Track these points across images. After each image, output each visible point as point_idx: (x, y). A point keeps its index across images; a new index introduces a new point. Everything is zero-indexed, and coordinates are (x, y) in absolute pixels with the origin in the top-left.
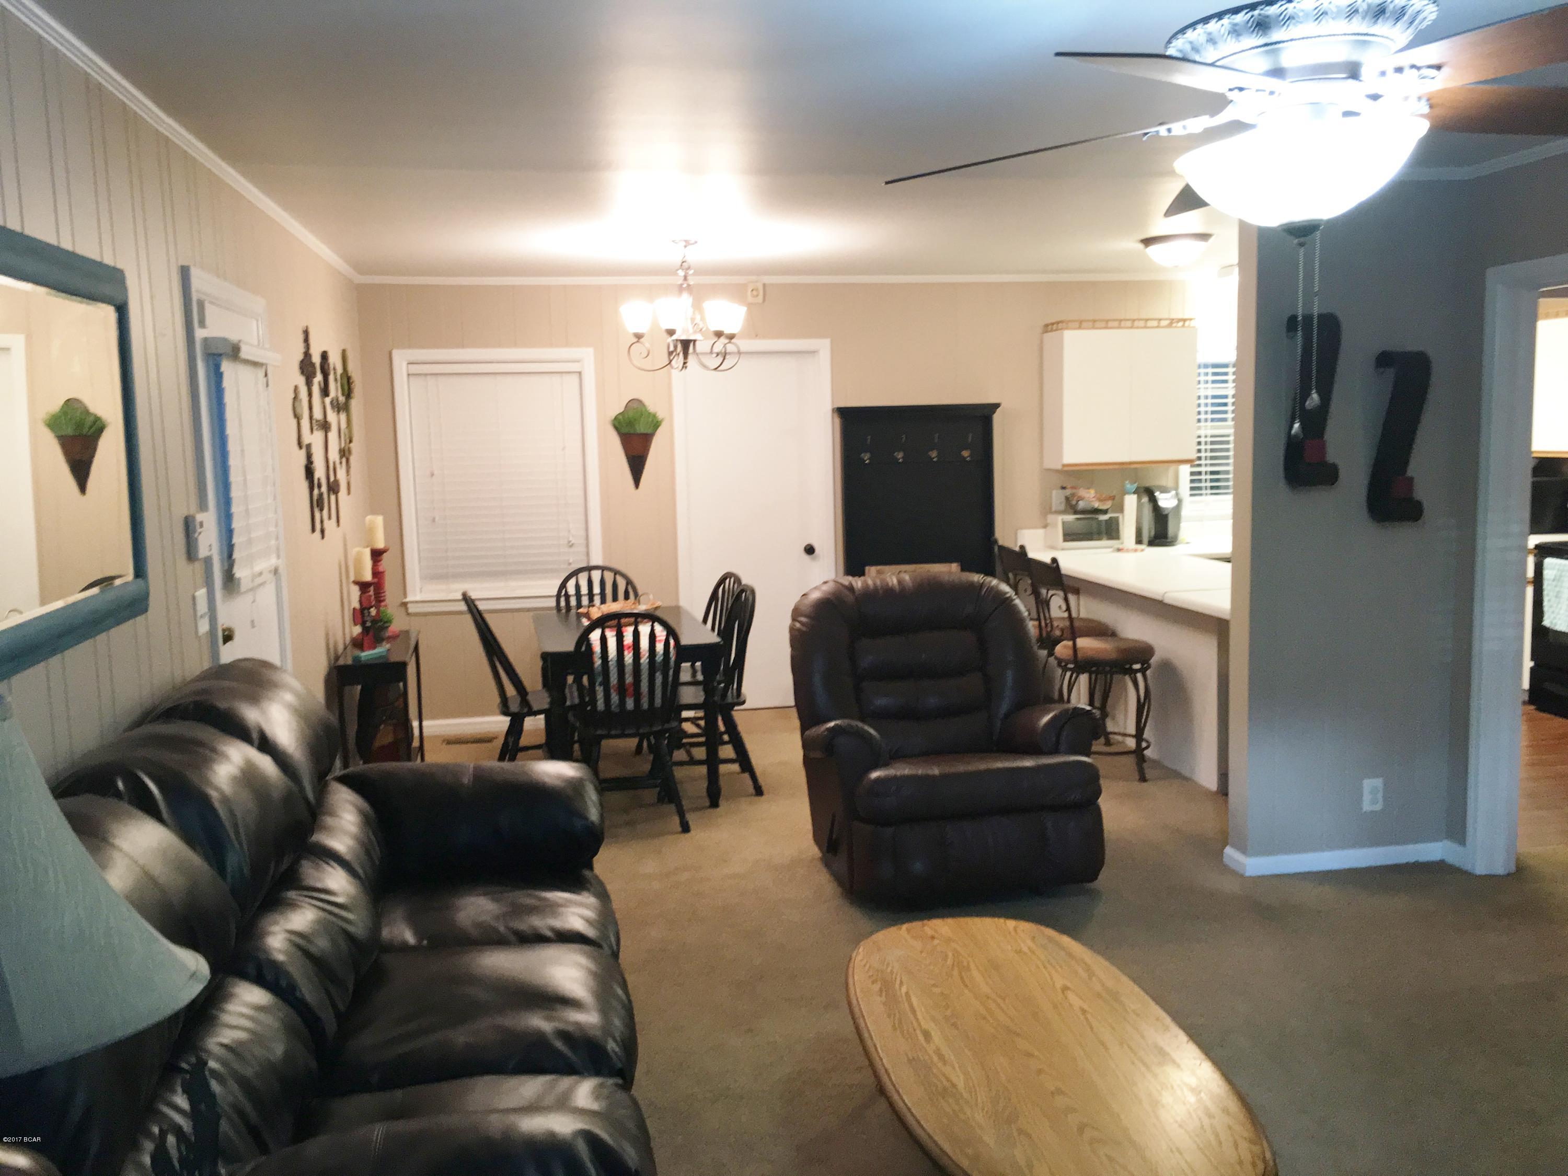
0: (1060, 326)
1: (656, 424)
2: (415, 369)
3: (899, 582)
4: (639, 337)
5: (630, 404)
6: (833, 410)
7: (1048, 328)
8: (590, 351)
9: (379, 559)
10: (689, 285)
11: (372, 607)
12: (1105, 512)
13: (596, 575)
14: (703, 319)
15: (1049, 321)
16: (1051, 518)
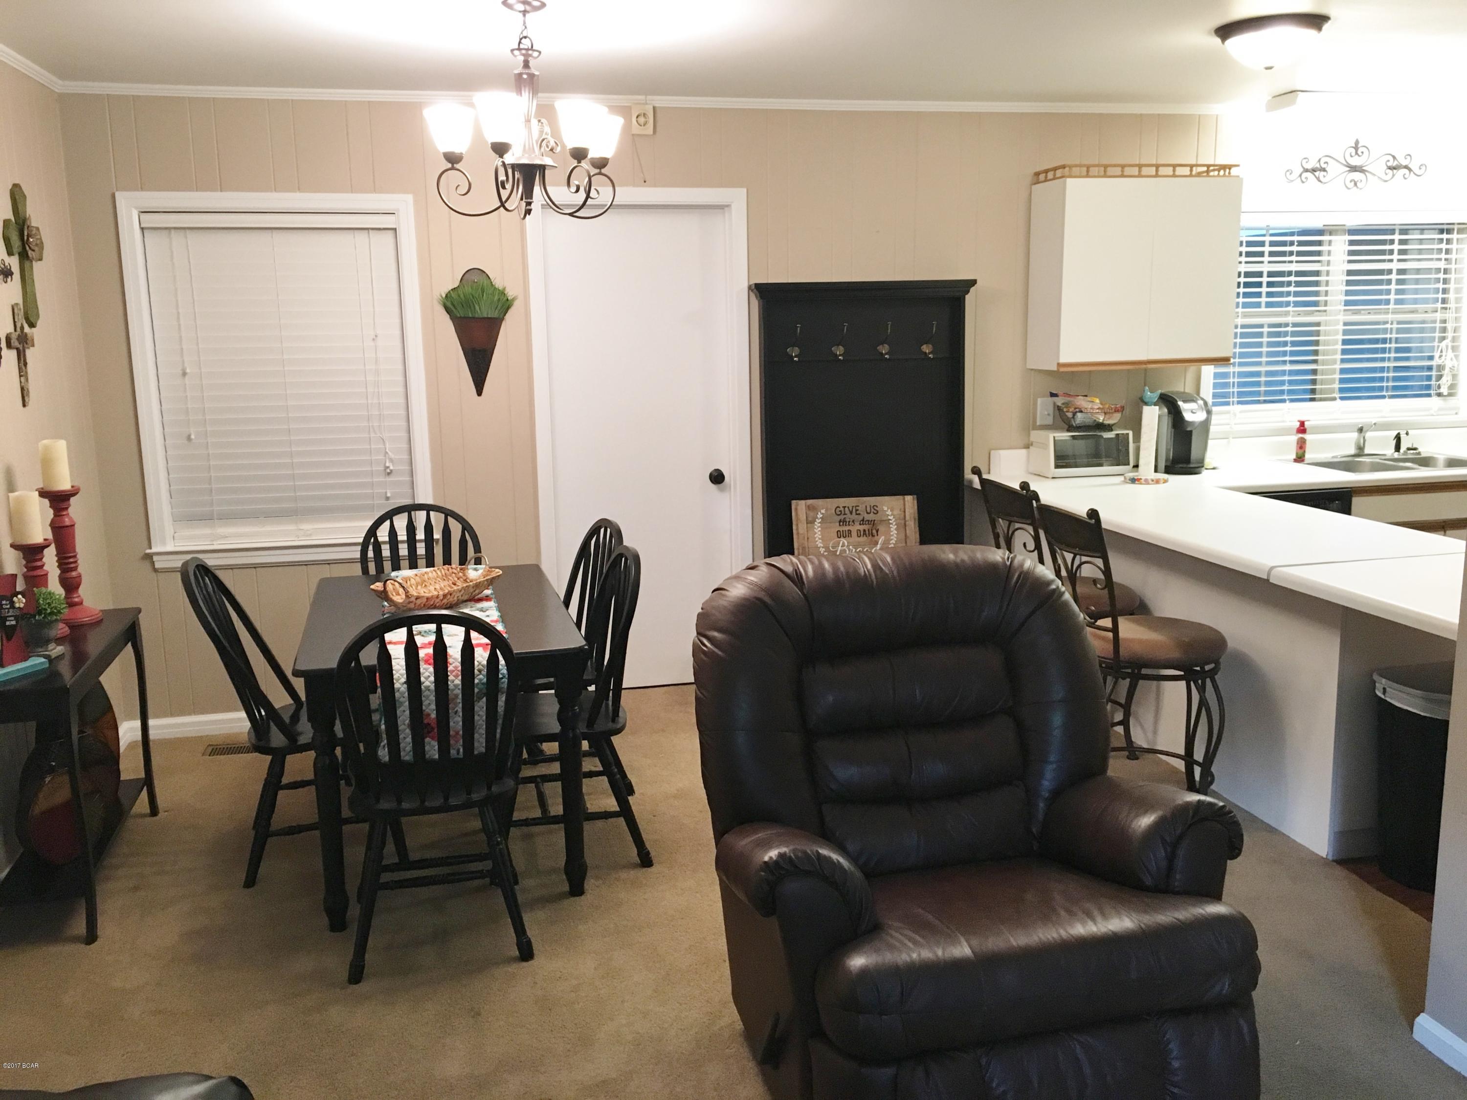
0: (1059, 173)
1: (505, 305)
2: (150, 220)
3: (876, 566)
4: (453, 159)
5: (466, 276)
6: (750, 288)
7: (1039, 177)
8: (410, 198)
9: (64, 505)
10: (532, 76)
11: (16, 594)
12: (1109, 428)
13: (420, 517)
14: (556, 133)
15: (1038, 169)
16: (1035, 435)
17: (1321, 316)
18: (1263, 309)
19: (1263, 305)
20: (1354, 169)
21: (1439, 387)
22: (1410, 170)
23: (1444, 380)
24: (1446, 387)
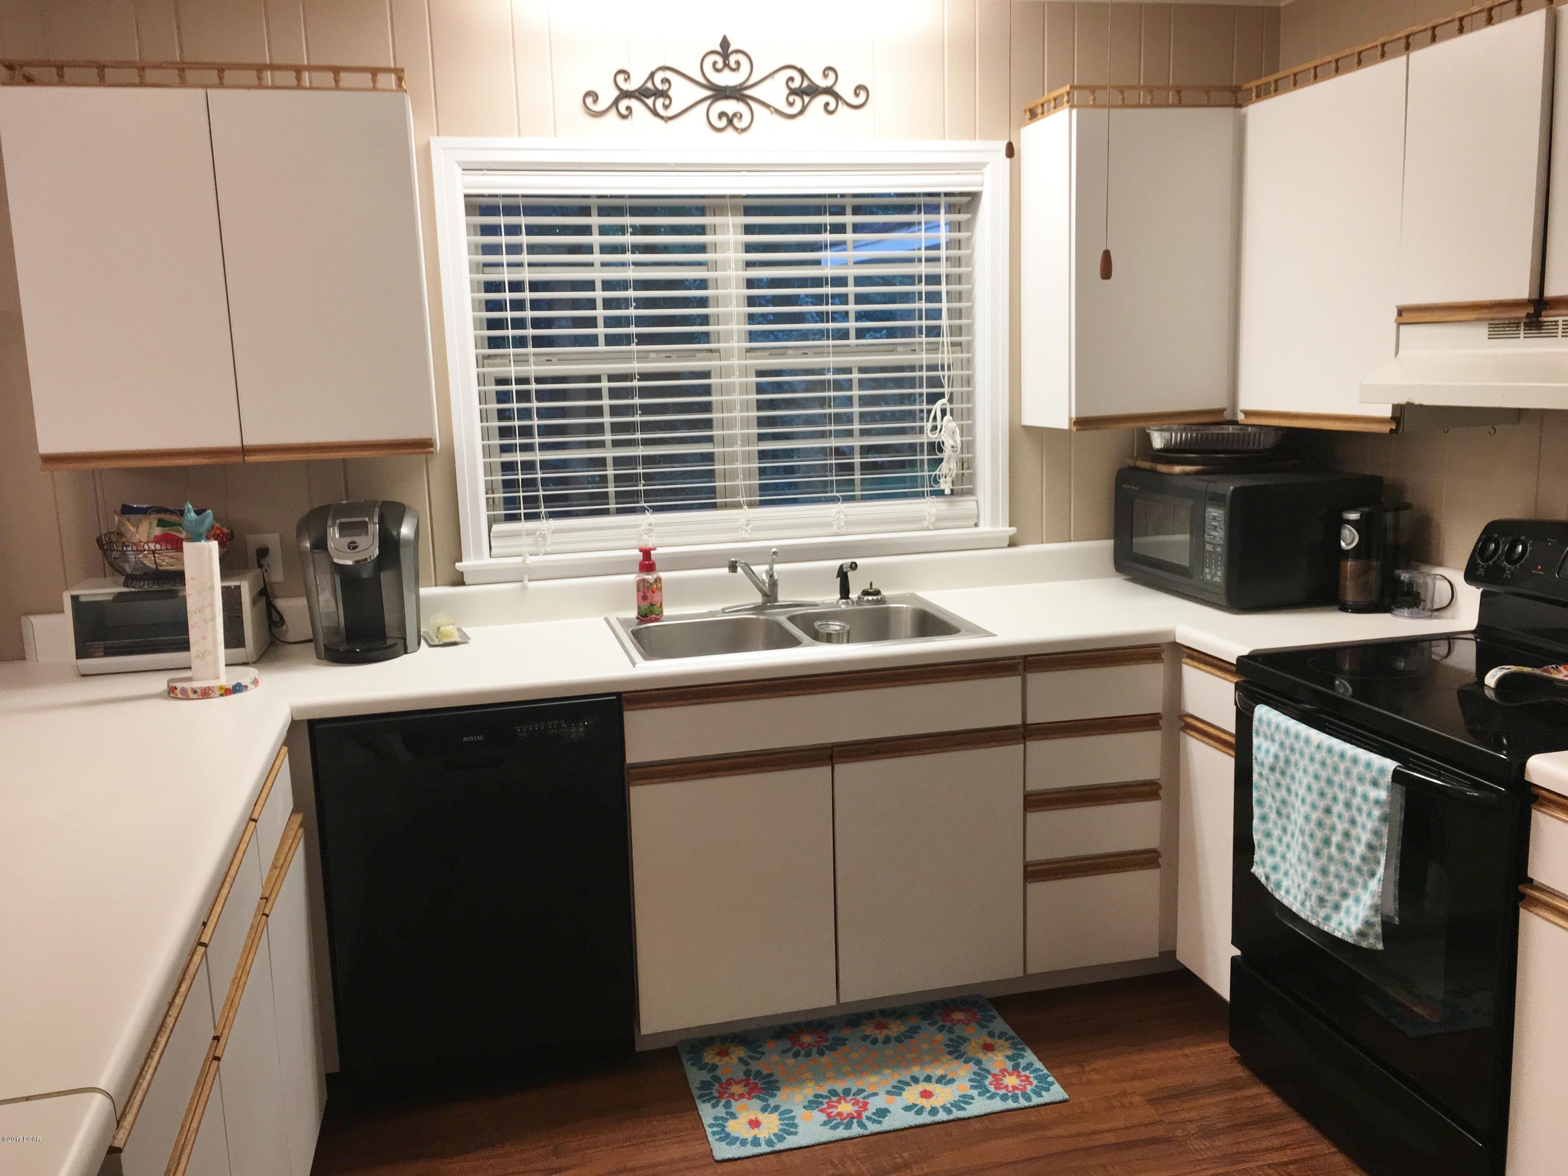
17: (710, 360)
18: (602, 348)
19: (601, 340)
20: (720, 93)
21: (936, 480)
22: (837, 97)
23: (944, 468)
24: (949, 479)
